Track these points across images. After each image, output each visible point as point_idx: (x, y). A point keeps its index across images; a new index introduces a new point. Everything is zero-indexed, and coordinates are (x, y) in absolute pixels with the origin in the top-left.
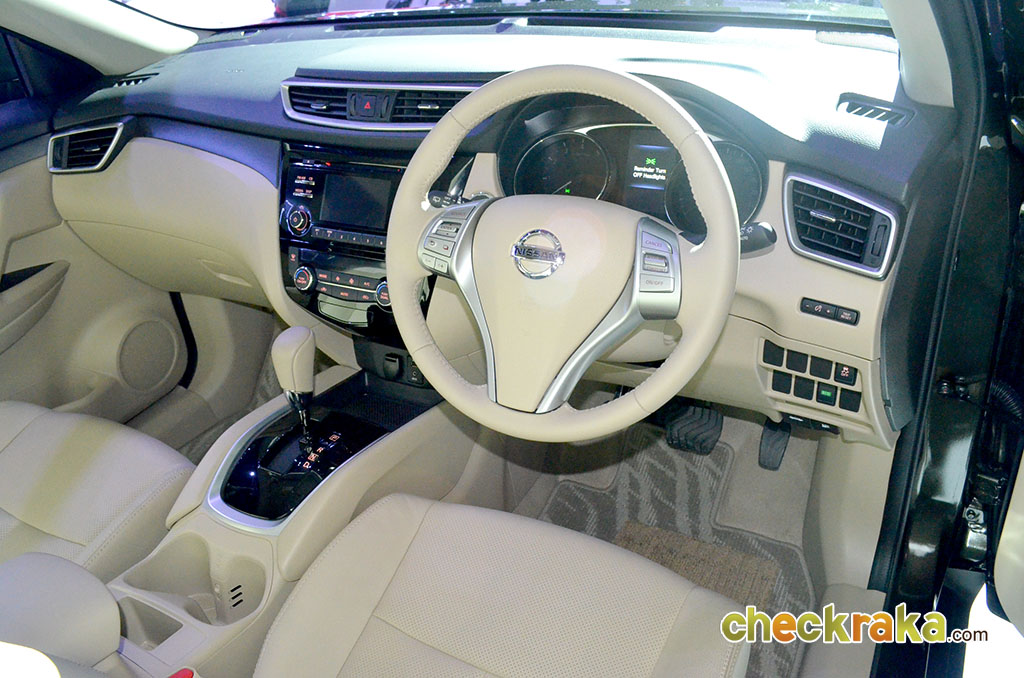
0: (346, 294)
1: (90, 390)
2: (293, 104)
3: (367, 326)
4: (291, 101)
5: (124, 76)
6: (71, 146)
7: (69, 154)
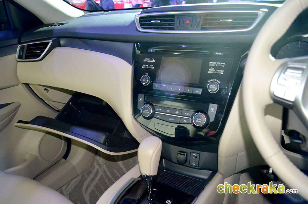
0: (173, 119)
1: (25, 161)
2: (141, 25)
3: (174, 136)
4: (140, 24)
5: (54, 24)
6: (27, 50)
7: (26, 53)
